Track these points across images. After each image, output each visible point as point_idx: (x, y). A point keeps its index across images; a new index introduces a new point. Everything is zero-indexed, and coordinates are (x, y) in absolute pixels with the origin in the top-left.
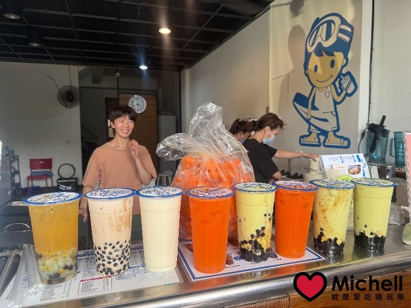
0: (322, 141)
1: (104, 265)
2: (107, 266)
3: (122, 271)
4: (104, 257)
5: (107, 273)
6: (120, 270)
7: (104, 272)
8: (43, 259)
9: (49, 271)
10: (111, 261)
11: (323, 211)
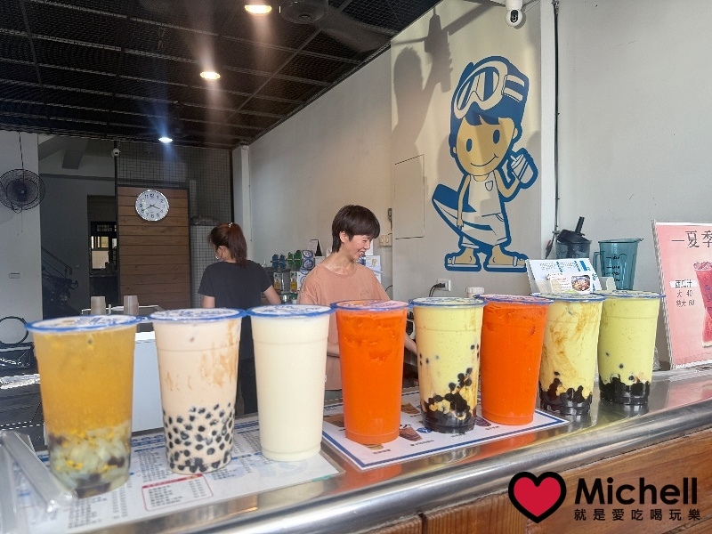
0: (482, 261)
1: (187, 453)
2: (195, 454)
3: (222, 464)
4: (188, 437)
5: (193, 469)
6: (218, 463)
7: (187, 469)
8: (65, 445)
9: (78, 471)
10: (203, 443)
11: (559, 342)
